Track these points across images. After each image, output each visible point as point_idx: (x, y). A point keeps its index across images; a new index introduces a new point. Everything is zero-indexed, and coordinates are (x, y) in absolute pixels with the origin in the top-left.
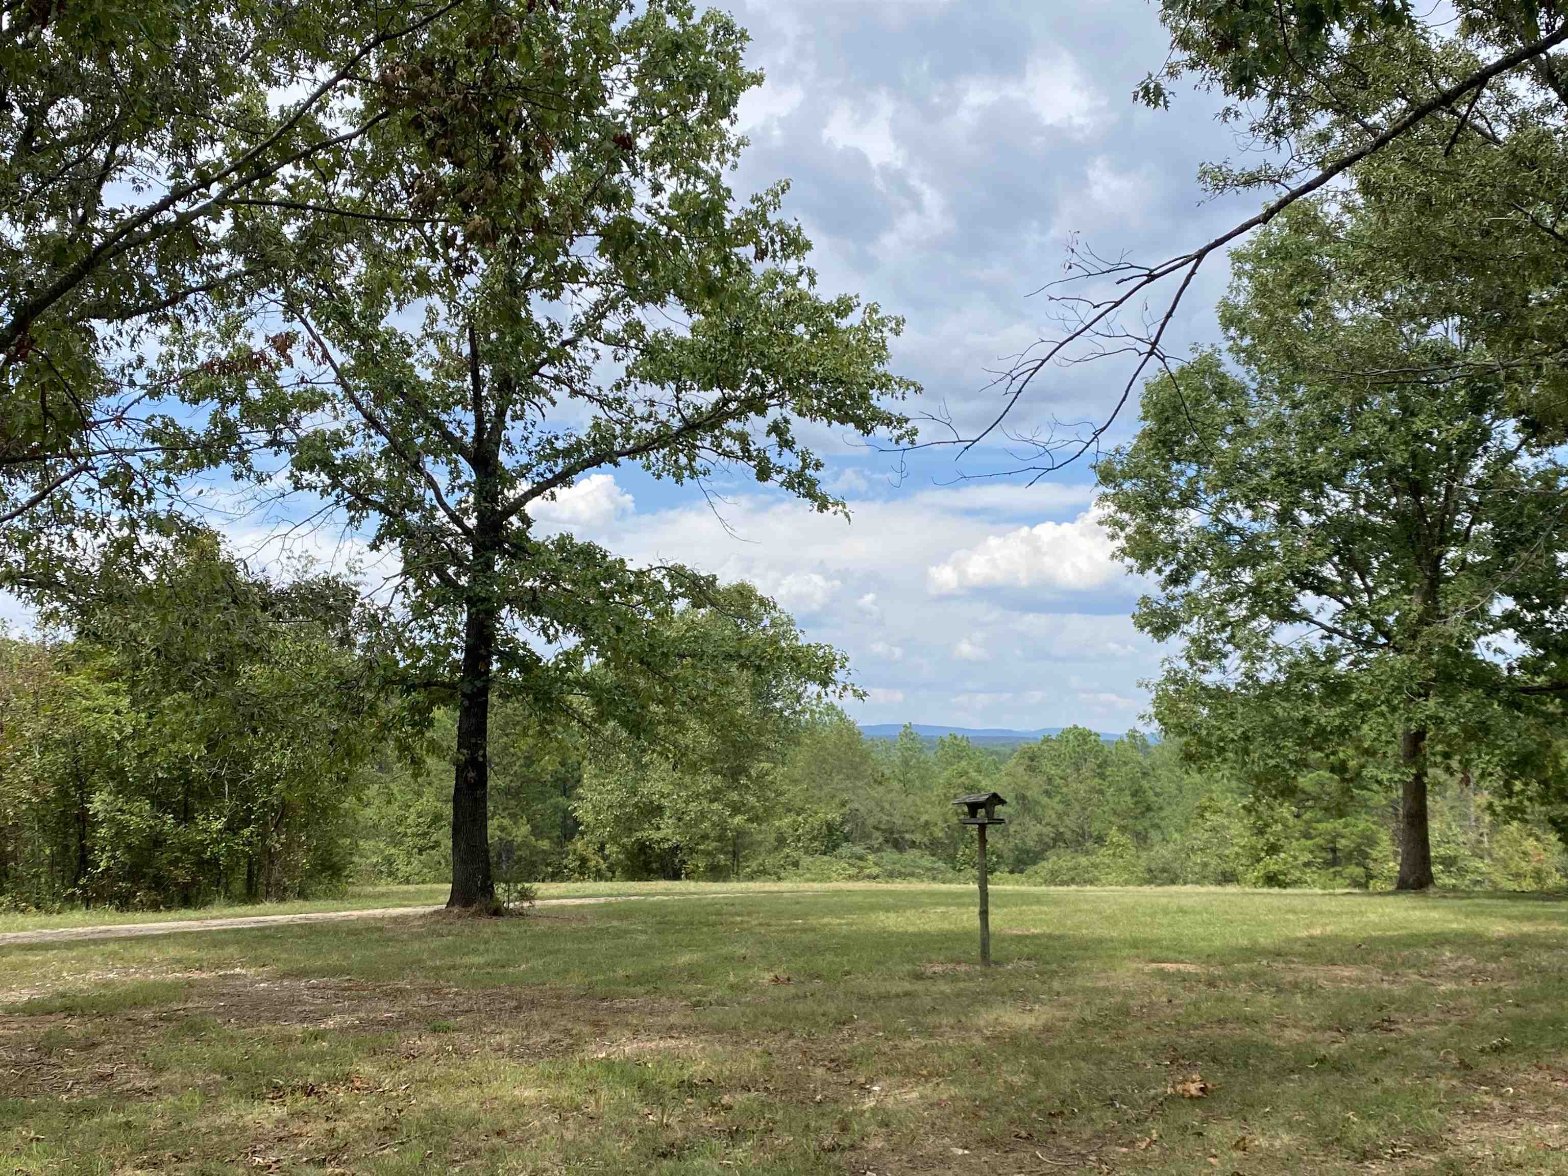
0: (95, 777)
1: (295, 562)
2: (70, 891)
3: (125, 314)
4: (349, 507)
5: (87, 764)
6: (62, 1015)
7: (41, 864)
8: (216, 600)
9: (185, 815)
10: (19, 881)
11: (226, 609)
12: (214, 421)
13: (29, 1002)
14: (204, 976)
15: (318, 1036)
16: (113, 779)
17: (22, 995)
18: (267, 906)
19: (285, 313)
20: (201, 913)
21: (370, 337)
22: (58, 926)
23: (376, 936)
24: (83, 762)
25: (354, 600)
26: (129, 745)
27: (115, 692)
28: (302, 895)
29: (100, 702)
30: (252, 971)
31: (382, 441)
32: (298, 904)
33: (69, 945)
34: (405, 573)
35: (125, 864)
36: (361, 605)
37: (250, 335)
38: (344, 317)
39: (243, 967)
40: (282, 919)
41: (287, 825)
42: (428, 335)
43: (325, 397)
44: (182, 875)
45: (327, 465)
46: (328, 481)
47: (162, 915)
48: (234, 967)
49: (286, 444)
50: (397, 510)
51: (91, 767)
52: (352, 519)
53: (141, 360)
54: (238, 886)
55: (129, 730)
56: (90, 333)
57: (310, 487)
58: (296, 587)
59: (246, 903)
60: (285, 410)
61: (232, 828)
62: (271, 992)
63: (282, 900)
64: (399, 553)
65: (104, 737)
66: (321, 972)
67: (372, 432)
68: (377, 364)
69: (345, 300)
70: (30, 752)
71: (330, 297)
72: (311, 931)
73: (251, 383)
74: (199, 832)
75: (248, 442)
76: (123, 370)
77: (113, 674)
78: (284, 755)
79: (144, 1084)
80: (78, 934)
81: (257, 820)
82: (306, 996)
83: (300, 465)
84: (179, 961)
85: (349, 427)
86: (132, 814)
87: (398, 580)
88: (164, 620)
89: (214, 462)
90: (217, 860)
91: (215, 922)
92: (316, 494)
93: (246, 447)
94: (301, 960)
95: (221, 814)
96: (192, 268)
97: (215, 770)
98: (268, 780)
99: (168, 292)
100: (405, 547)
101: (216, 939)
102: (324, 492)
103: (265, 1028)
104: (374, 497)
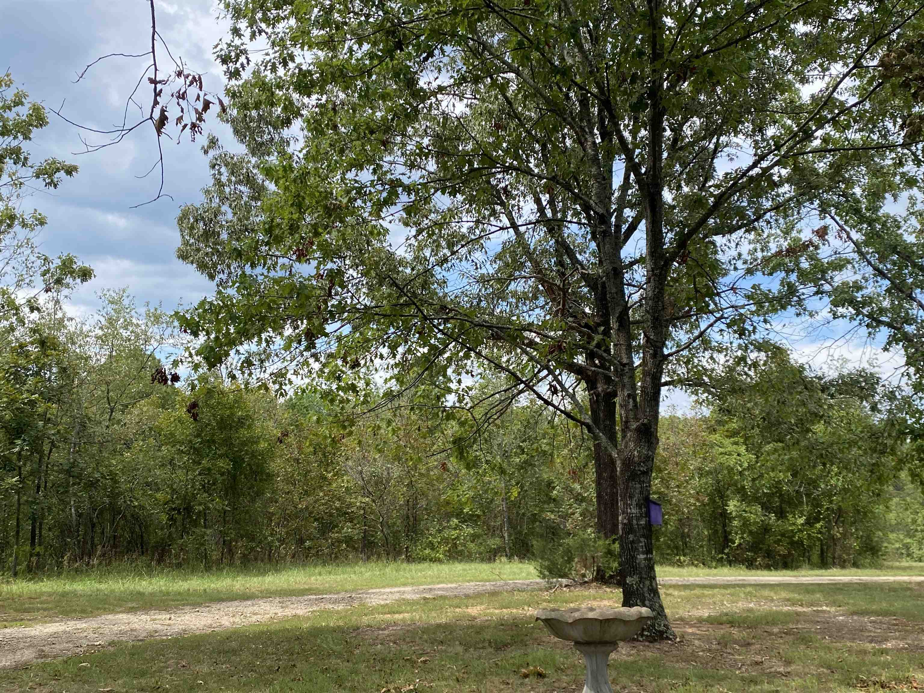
0: (729, 492)
1: (835, 362)
2: (720, 556)
3: (732, 230)
4: (868, 326)
5: (724, 484)
6: (728, 626)
7: (703, 540)
8: (795, 388)
9: (781, 514)
10: (692, 549)
11: (801, 392)
12: (782, 284)
13: (709, 616)
14: (805, 610)
15: (883, 652)
16: (739, 493)
17: (705, 613)
18: (834, 571)
19: (820, 215)
20: (795, 573)
21: (874, 221)
22: (715, 575)
23: (908, 593)
24: (722, 483)
25: (877, 383)
26: (747, 473)
27: (736, 443)
28: (855, 565)
29: (729, 449)
30: (833, 609)
31: (886, 283)
32: (854, 570)
33: (726, 586)
34: (908, 364)
35: (749, 542)
36: (883, 386)
37: (799, 232)
38: (857, 211)
39: (827, 606)
40: (846, 579)
41: (843, 522)
42: (912, 214)
43: (849, 262)
44: (782, 550)
45: (852, 302)
46: (854, 312)
47: (773, 573)
48: (821, 606)
49: (826, 292)
50: (899, 326)
51: (726, 486)
52: (870, 333)
53: (740, 255)
54: (815, 558)
55: (746, 465)
56: (713, 243)
57: (843, 316)
58: (841, 377)
59: (821, 568)
60: (824, 272)
61: (810, 522)
62: (847, 622)
63: (843, 567)
64: (903, 352)
65: (732, 469)
66: (877, 613)
67: (879, 279)
68: (879, 236)
69: (858, 201)
70: (693, 477)
71: (847, 201)
72: (865, 587)
73: (803, 259)
74: (791, 525)
75: (803, 294)
76: (730, 262)
77: (733, 434)
78: (838, 480)
79: (781, 669)
80: (728, 581)
81: (824, 519)
82: (869, 626)
83: (835, 304)
84: (788, 600)
85: (863, 278)
86: (751, 513)
87: (903, 369)
88: (767, 400)
89: (784, 307)
90: (802, 542)
91: (804, 579)
92: (847, 320)
93: (802, 297)
94: (863, 605)
95: (803, 515)
96: (767, 198)
97: (797, 488)
98: (829, 494)
99: (754, 214)
100: (906, 349)
101: (808, 589)
102: (852, 319)
103: (849, 644)
104: (883, 319)
